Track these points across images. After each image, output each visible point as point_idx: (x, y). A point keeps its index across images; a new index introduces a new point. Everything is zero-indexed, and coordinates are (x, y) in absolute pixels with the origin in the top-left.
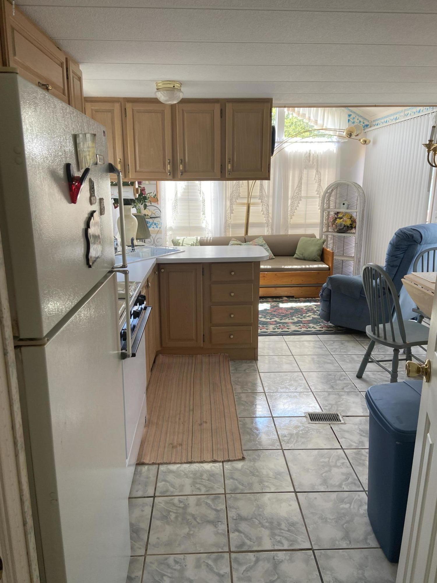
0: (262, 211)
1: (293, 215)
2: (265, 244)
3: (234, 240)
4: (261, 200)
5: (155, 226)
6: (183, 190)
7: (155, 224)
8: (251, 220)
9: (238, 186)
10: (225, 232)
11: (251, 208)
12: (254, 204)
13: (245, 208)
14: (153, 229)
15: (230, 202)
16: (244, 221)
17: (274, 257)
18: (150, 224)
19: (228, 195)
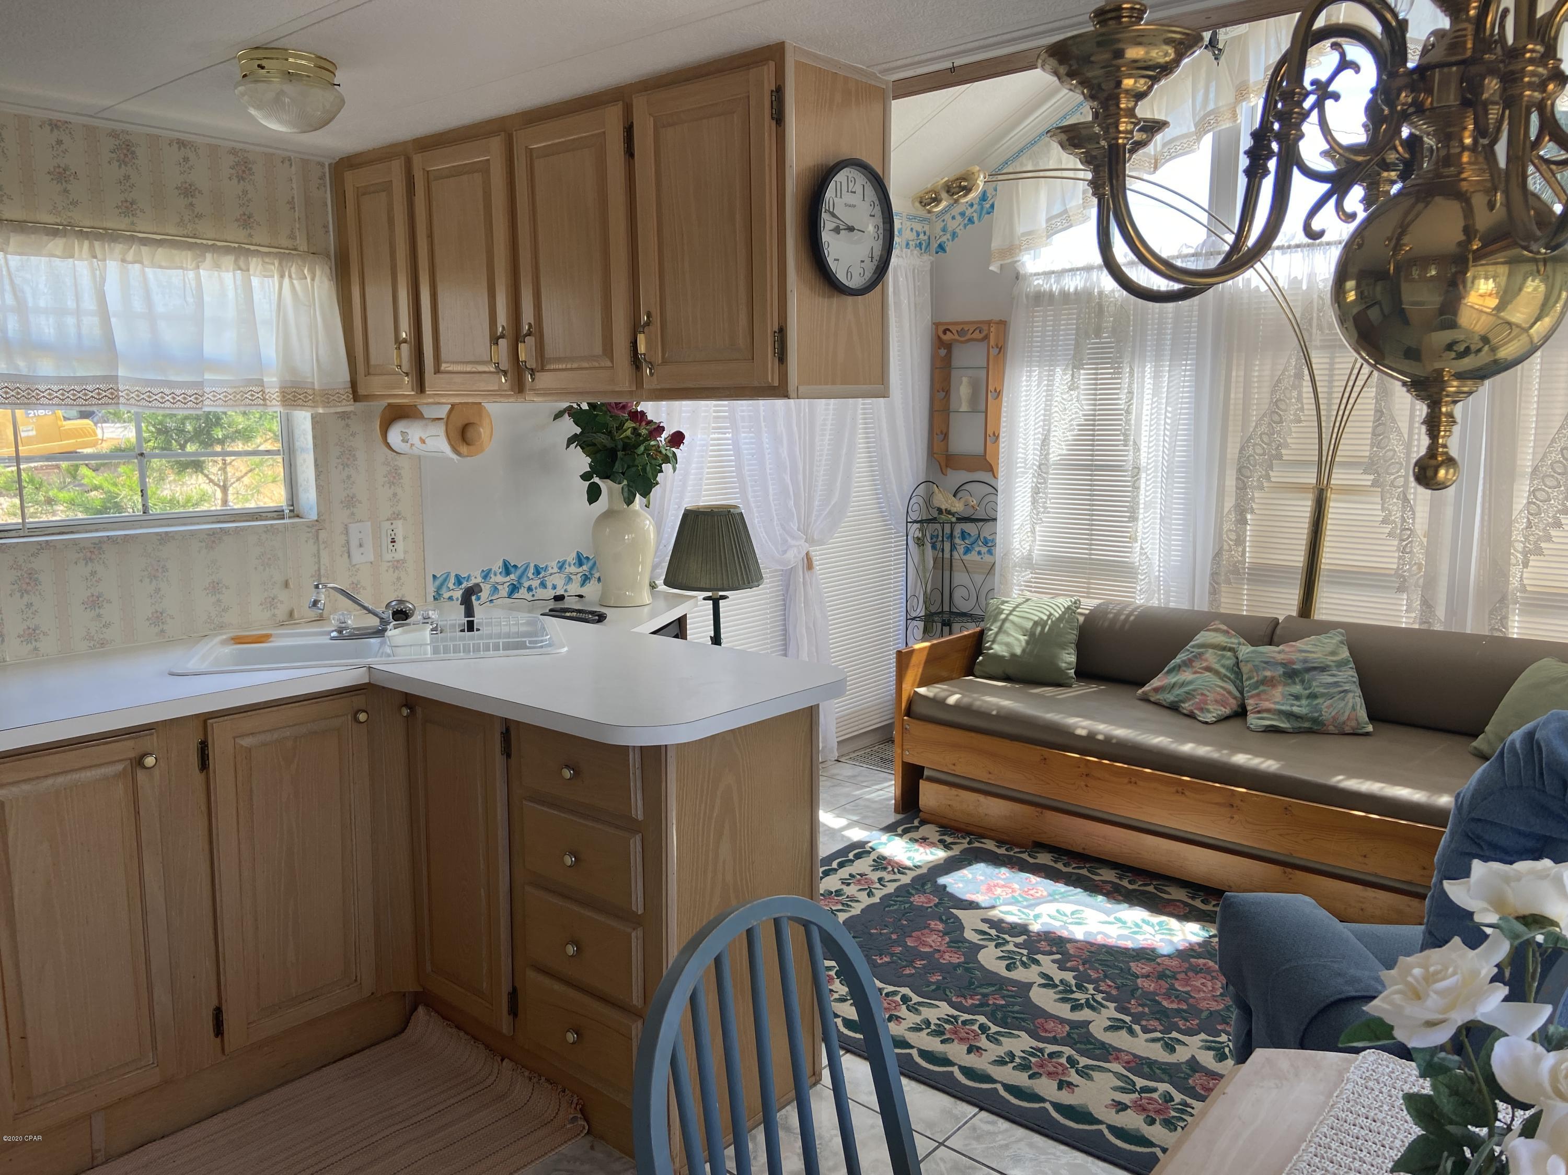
0: (1383, 522)
1: (1539, 552)
2: (1341, 664)
3: (1216, 630)
4: (1372, 477)
5: (984, 550)
6: (1076, 432)
7: (986, 543)
8: (1328, 558)
9: (1276, 418)
10: (1214, 592)
11: (1335, 508)
12: (1348, 490)
13: (1306, 507)
14: (978, 558)
15: (1238, 479)
16: (1298, 559)
17: (1370, 728)
18: (972, 539)
19: (1233, 451)
